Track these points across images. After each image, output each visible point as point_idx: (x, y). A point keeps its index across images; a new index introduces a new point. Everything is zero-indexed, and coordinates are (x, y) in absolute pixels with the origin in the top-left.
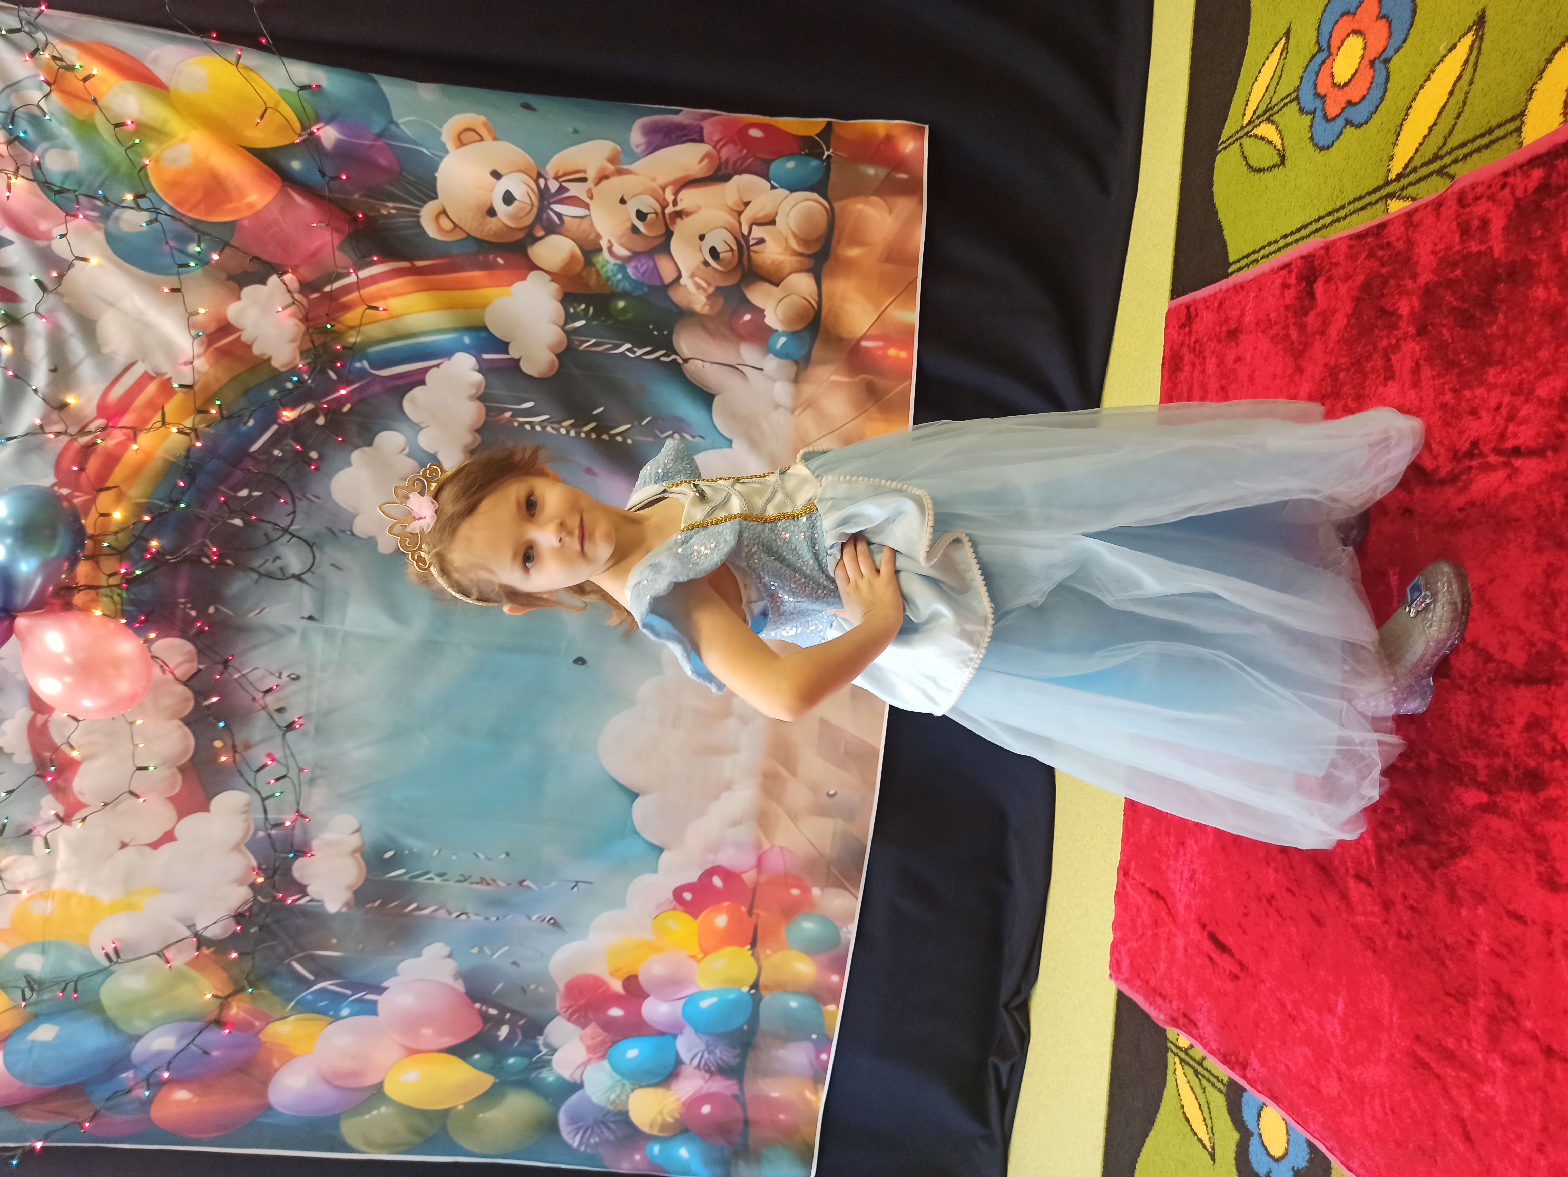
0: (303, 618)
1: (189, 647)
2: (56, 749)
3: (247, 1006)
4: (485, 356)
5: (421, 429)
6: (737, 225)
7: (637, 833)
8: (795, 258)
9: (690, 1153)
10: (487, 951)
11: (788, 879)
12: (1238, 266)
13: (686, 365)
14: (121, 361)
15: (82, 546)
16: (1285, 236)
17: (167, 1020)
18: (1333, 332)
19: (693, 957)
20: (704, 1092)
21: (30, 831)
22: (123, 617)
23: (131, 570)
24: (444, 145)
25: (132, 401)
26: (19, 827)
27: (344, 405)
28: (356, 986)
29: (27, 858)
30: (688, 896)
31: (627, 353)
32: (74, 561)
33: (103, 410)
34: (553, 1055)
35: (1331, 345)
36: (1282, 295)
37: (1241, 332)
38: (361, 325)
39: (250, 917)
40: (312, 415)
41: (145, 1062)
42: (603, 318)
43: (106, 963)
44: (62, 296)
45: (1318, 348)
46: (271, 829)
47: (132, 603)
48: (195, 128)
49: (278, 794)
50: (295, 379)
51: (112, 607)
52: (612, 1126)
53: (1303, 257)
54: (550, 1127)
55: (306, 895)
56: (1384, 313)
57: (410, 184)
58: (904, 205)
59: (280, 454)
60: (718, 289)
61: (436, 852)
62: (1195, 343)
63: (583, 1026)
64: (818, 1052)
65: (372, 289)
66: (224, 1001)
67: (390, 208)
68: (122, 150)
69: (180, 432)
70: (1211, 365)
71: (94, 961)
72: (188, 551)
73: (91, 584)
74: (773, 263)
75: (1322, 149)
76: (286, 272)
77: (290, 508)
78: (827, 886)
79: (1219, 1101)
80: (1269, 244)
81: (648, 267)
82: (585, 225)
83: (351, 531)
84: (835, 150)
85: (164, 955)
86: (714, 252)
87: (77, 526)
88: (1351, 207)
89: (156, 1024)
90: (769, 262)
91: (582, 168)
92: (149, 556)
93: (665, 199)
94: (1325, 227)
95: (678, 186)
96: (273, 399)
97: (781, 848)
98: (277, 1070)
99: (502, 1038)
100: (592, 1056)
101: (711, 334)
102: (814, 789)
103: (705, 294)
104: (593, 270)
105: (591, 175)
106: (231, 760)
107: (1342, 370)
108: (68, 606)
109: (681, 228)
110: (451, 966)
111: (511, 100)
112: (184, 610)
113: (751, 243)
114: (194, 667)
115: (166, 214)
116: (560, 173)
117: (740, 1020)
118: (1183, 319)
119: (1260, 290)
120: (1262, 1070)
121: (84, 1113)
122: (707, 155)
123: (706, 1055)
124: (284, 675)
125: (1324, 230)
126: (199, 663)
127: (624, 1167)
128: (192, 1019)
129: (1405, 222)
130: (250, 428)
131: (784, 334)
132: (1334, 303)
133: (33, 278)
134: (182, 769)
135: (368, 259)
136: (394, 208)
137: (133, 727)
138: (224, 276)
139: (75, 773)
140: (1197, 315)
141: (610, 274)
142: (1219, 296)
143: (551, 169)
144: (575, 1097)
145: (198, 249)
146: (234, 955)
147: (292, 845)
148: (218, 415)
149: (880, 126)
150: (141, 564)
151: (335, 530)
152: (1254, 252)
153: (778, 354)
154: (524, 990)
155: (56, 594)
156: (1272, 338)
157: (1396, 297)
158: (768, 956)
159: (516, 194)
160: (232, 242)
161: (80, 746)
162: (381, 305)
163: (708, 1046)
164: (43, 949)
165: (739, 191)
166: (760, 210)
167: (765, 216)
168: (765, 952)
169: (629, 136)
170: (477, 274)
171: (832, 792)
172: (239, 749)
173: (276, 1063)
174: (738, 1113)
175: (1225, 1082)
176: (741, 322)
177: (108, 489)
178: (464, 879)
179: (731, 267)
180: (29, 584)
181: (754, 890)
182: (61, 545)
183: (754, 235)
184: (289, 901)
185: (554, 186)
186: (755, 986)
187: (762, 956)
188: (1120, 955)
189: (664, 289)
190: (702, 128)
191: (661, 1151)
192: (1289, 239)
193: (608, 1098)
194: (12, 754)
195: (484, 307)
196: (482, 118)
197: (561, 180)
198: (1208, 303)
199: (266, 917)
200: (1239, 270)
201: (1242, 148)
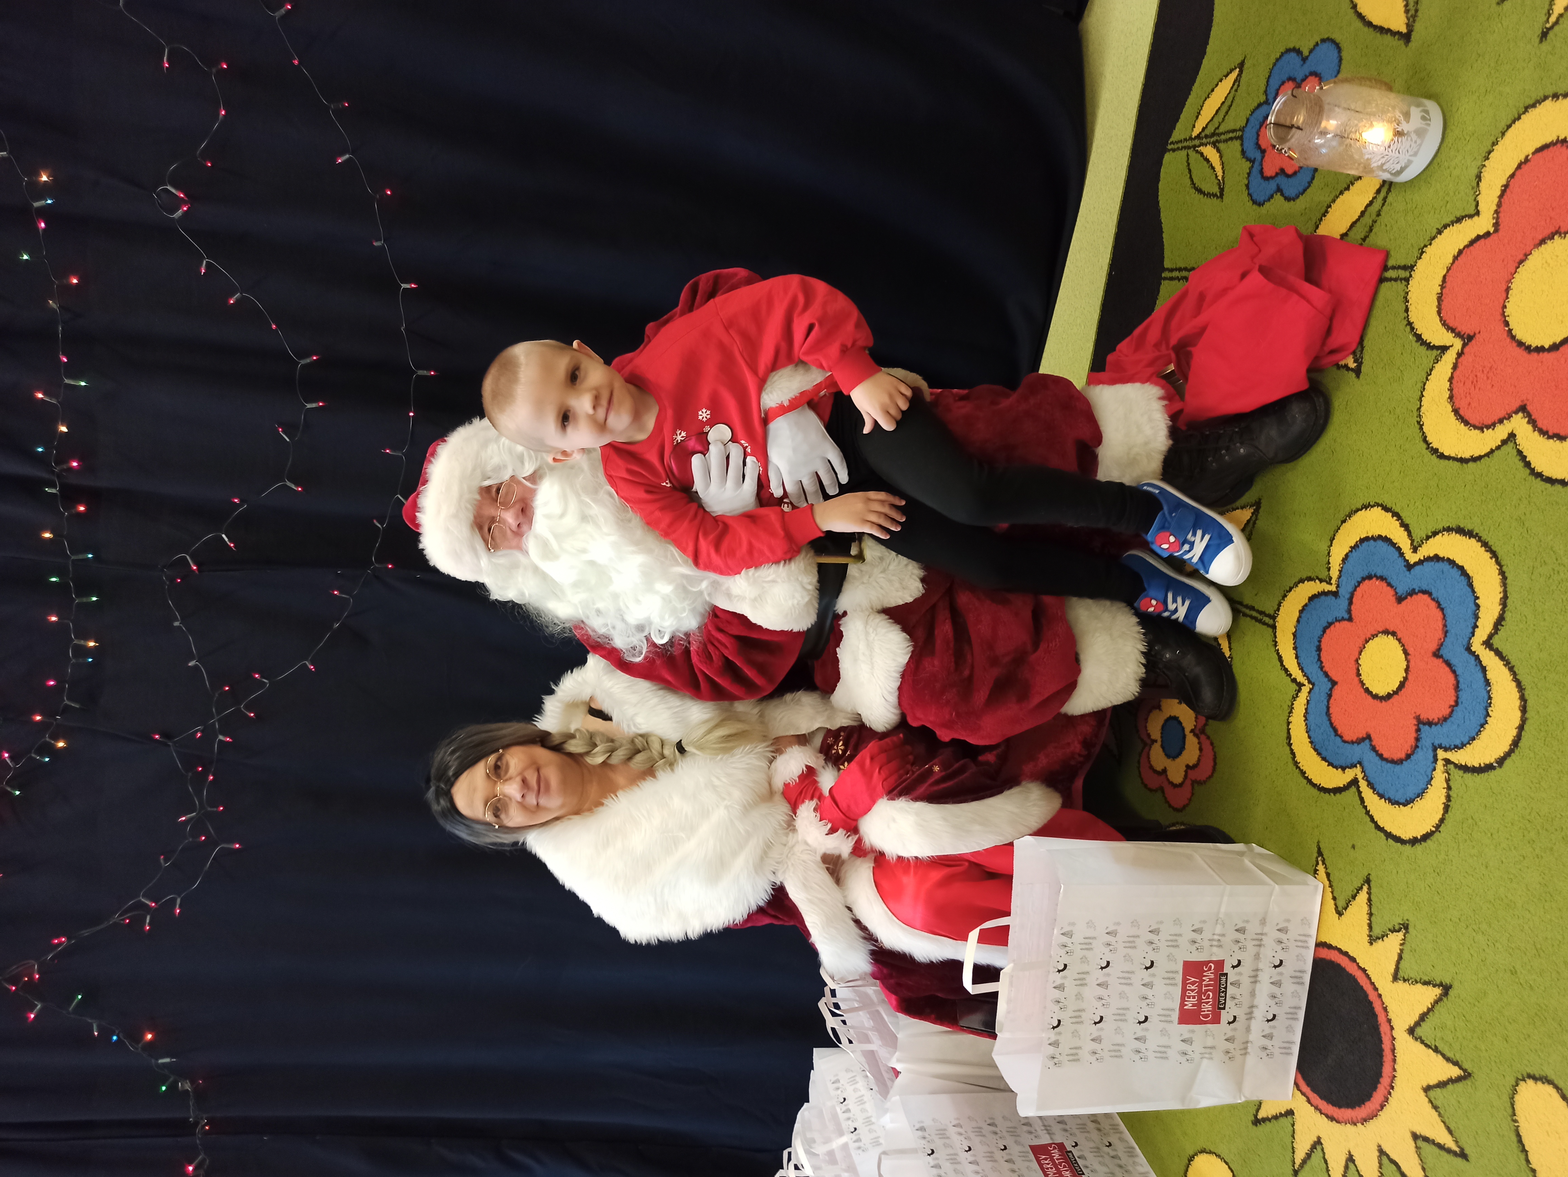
12: (1171, 274)
75: (1255, 202)
200: (1171, 279)
201: (1188, 159)
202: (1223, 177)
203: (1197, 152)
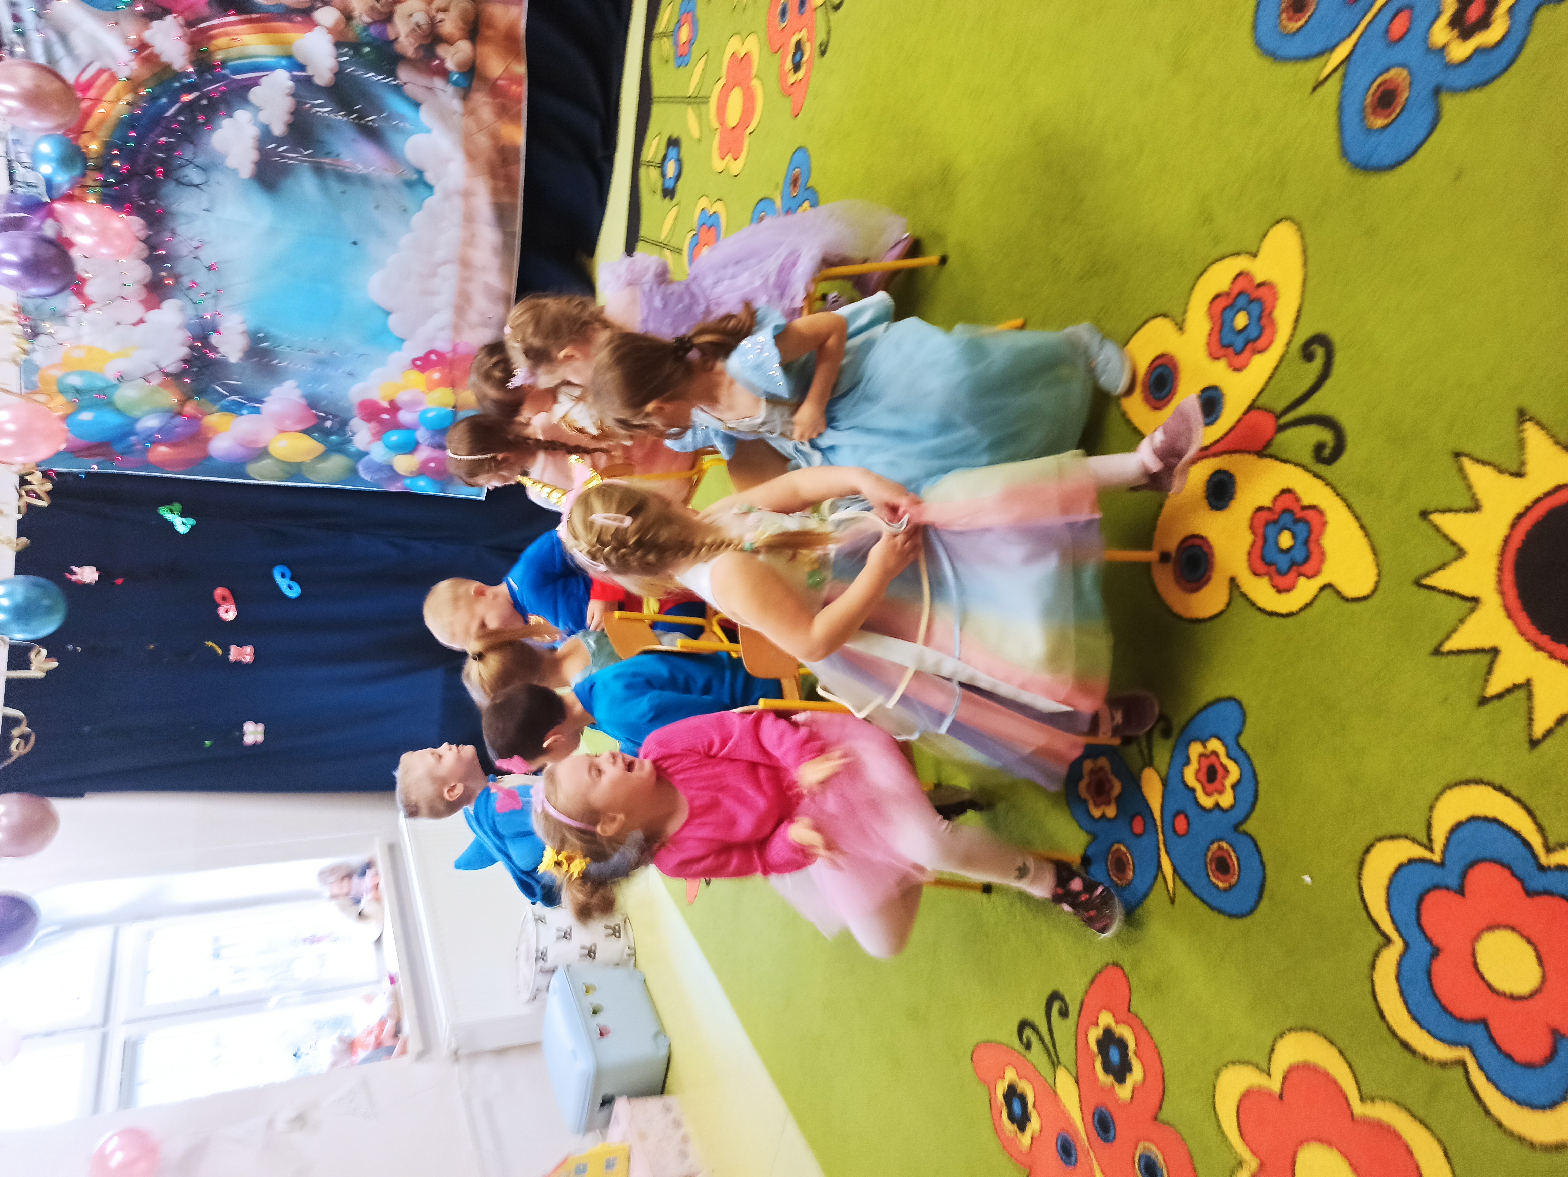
0: (203, 210)
1: (143, 222)
3: (194, 406)
4: (294, 73)
5: (260, 110)
6: (430, 10)
7: (391, 332)
8: (460, 32)
9: (426, 482)
10: (317, 385)
13: (404, 87)
14: (85, 59)
17: (153, 412)
19: (423, 392)
20: (430, 457)
21: (67, 314)
23: (106, 178)
25: (93, 83)
26: (60, 311)
27: (216, 94)
28: (250, 400)
29: (66, 327)
30: (419, 363)
31: (372, 77)
33: (79, 82)
34: (353, 437)
38: (224, 48)
39: (191, 362)
40: (200, 99)
41: (143, 432)
42: (358, 56)
43: (116, 382)
44: (48, 20)
46: (198, 319)
47: (109, 196)
49: (200, 302)
50: (188, 75)
52: (385, 471)
54: (355, 471)
59: (183, 119)
60: (420, 45)
61: (285, 335)
63: (369, 423)
65: (229, 29)
66: (182, 404)
69: (124, 103)
71: (109, 380)
74: (448, 34)
76: (175, 12)
77: (192, 149)
81: (381, 30)
83: (225, 165)
85: (146, 379)
86: (417, 24)
89: (146, 414)
92: (114, 171)
96: (177, 89)
97: (465, 342)
98: (211, 438)
99: (327, 427)
100: (373, 438)
101: (417, 70)
102: (481, 313)
103: (413, 48)
104: (351, 28)
106: (173, 282)
109: (399, 9)
110: (299, 391)
112: (137, 201)
113: (437, 21)
123: (430, 439)
124: (195, 240)
126: (148, 231)
127: (392, 489)
128: (167, 411)
130: (165, 103)
131: (457, 73)
134: (146, 286)
135: (226, 14)
137: (120, 263)
138: (142, 14)
139: (87, 285)
141: (360, 31)
144: (366, 458)
146: (186, 381)
147: (210, 328)
150: (111, 175)
151: (216, 163)
153: (454, 84)
154: (337, 405)
158: (460, 393)
162: (235, 38)
163: (431, 434)
164: (80, 374)
167: (444, 7)
170: (285, 25)
171: (490, 315)
173: (210, 435)
176: (433, 65)
177: (87, 131)
178: (302, 350)
179: (427, 34)
180: (62, 186)
181: (452, 361)
183: (438, 17)
184: (211, 356)
186: (454, 406)
187: (457, 393)
189: (391, 42)
191: (410, 482)
193: (383, 459)
195: (291, 44)
199: (199, 363)
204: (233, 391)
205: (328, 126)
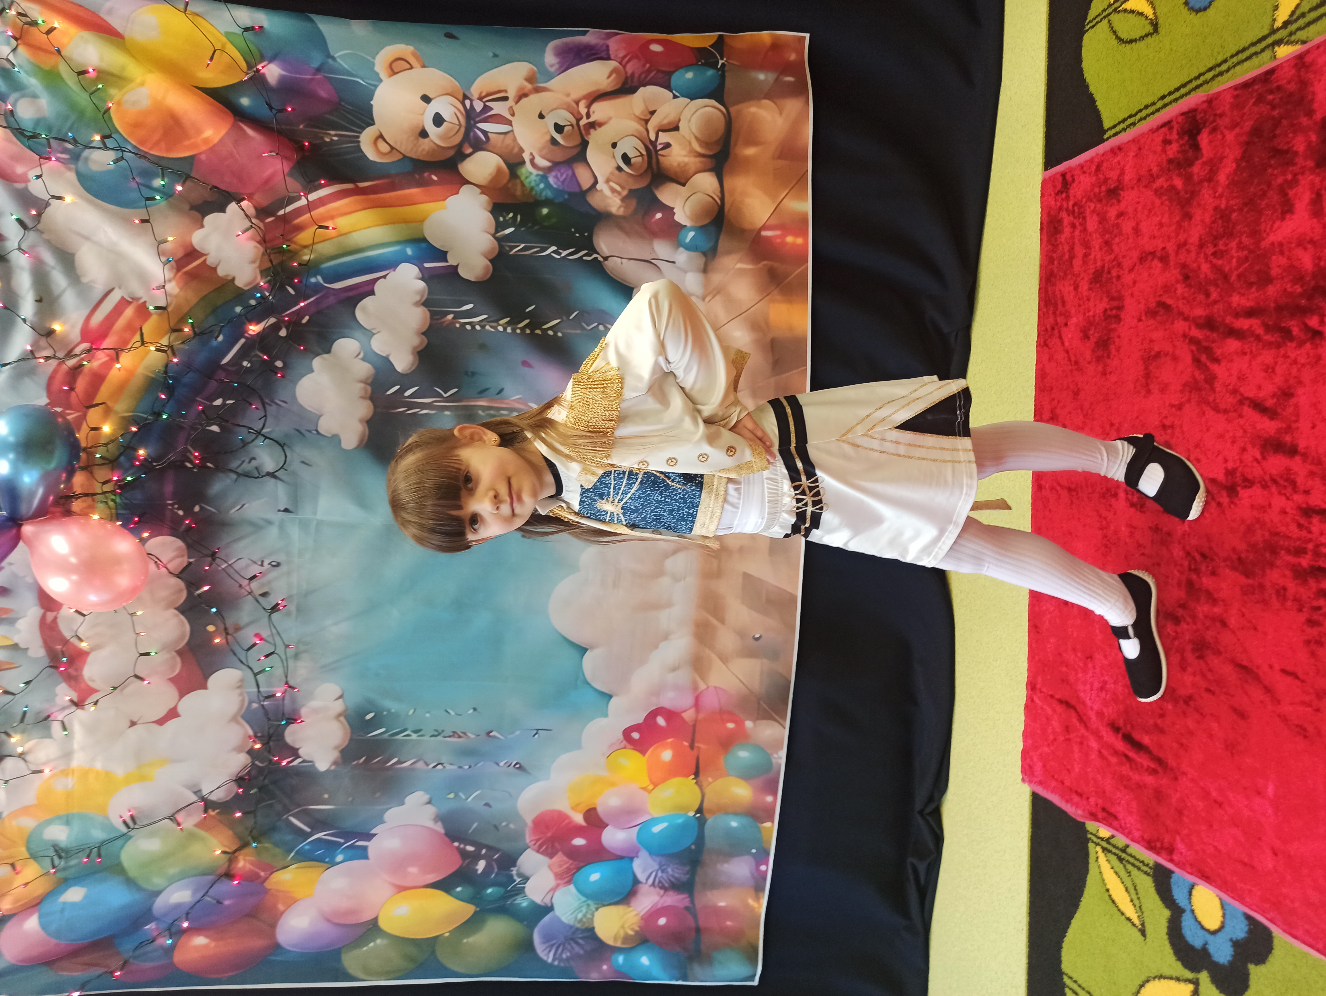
0: (279, 511)
1: (179, 543)
2: (65, 642)
3: (252, 858)
4: (427, 265)
5: (374, 334)
6: (645, 132)
7: (588, 684)
8: (698, 159)
9: (650, 960)
10: (463, 796)
11: (724, 714)
12: (1114, 131)
13: (606, 262)
14: (99, 289)
15: (78, 458)
16: (1163, 97)
17: (182, 876)
18: (1222, 177)
19: (644, 789)
20: (659, 906)
21: (48, 716)
22: (118, 520)
23: (121, 478)
24: (377, 74)
25: (113, 324)
26: (38, 713)
27: (303, 317)
28: (348, 835)
29: (48, 741)
30: (636, 735)
31: (553, 255)
32: (71, 472)
33: (86, 334)
34: (525, 883)
35: (1220, 190)
36: (1164, 151)
37: (1122, 189)
38: (313, 244)
39: (249, 780)
40: (275, 328)
41: (165, 915)
42: (530, 225)
43: (124, 829)
44: (41, 232)
45: (1206, 193)
46: (264, 701)
47: (125, 506)
48: (151, 72)
49: (267, 669)
50: (259, 295)
51: (108, 512)
52: (580, 941)
53: (1183, 114)
54: (527, 946)
55: (299, 757)
56: (1277, 152)
57: (348, 113)
58: (793, 106)
59: (249, 365)
60: (631, 191)
61: (411, 712)
62: (1073, 206)
63: (551, 856)
64: (758, 864)
65: (322, 210)
66: (232, 856)
67: (332, 136)
68: (85, 96)
69: (157, 350)
70: (1092, 223)
71: (113, 828)
72: (172, 457)
73: (86, 492)
74: (679, 165)
75: (1198, 11)
76: (244, 199)
77: (261, 413)
78: (758, 719)
79: (1147, 884)
80: (1146, 107)
81: (567, 175)
82: (508, 140)
83: (317, 431)
84: (728, 59)
85: (175, 818)
86: (626, 158)
87: (72, 440)
88: (1235, 60)
89: (172, 880)
90: (675, 164)
91: (503, 88)
92: (137, 463)
93: (579, 113)
94: (1207, 82)
95: (590, 100)
96: (240, 315)
97: (715, 688)
98: (282, 913)
99: (479, 872)
100: (559, 882)
101: (627, 233)
102: (741, 634)
103: (620, 197)
104: (518, 181)
105: (512, 94)
106: (224, 641)
107: (1234, 211)
108: (68, 513)
109: (594, 137)
110: (431, 810)
111: (434, 32)
112: (172, 510)
113: (658, 148)
114: (185, 561)
115: (131, 152)
116: (484, 94)
117: (688, 841)
118: (1059, 186)
119: (1140, 149)
120: (1189, 853)
121: (115, 963)
122: (614, 71)
123: (660, 874)
124: (266, 563)
125: (1205, 86)
126: (189, 558)
127: (594, 977)
128: (204, 874)
129: (1296, 65)
130: (221, 342)
131: (692, 229)
132: (1221, 151)
133: (14, 217)
134: (180, 653)
135: (316, 183)
136: (336, 135)
137: (134, 618)
138: (187, 207)
139: (84, 662)
140: (1073, 181)
141: (533, 184)
142: (1097, 160)
143: (475, 91)
144: (547, 919)
145: (163, 183)
146: (238, 815)
147: (283, 714)
148: (191, 333)
149: (766, 36)
150: (131, 472)
151: (303, 431)
152: (1130, 116)
153: (688, 248)
154: (496, 827)
155: (56, 503)
156: (1156, 191)
157: (1291, 135)
158: (711, 783)
159: (445, 117)
160: (192, 175)
161: (88, 638)
162: (330, 224)
163: (661, 866)
164: (67, 821)
165: (644, 101)
166: (665, 118)
167: (669, 123)
168: (707, 780)
169: (544, 57)
170: (414, 191)
171: (757, 636)
172: (230, 631)
173: (281, 907)
174: (690, 922)
175: (1151, 865)
176: (653, 220)
177: (97, 405)
178: (437, 734)
179: (642, 171)
180: (32, 494)
181: (694, 726)
182: (59, 457)
183: (660, 141)
184: (284, 764)
185: (478, 106)
186: (700, 810)
187: (705, 784)
188: (1032, 760)
189: (583, 194)
190: (608, 47)
191: (625, 960)
192: (1167, 100)
193: (576, 918)
194: (27, 649)
195: (422, 221)
196: (411, 48)
197: (484, 100)
198: (1085, 169)
199: (264, 779)
200: (1115, 134)
201: (1110, 24)
202: (1155, 13)
203: (1119, 12)
204: (319, 822)
205: (483, 347)
